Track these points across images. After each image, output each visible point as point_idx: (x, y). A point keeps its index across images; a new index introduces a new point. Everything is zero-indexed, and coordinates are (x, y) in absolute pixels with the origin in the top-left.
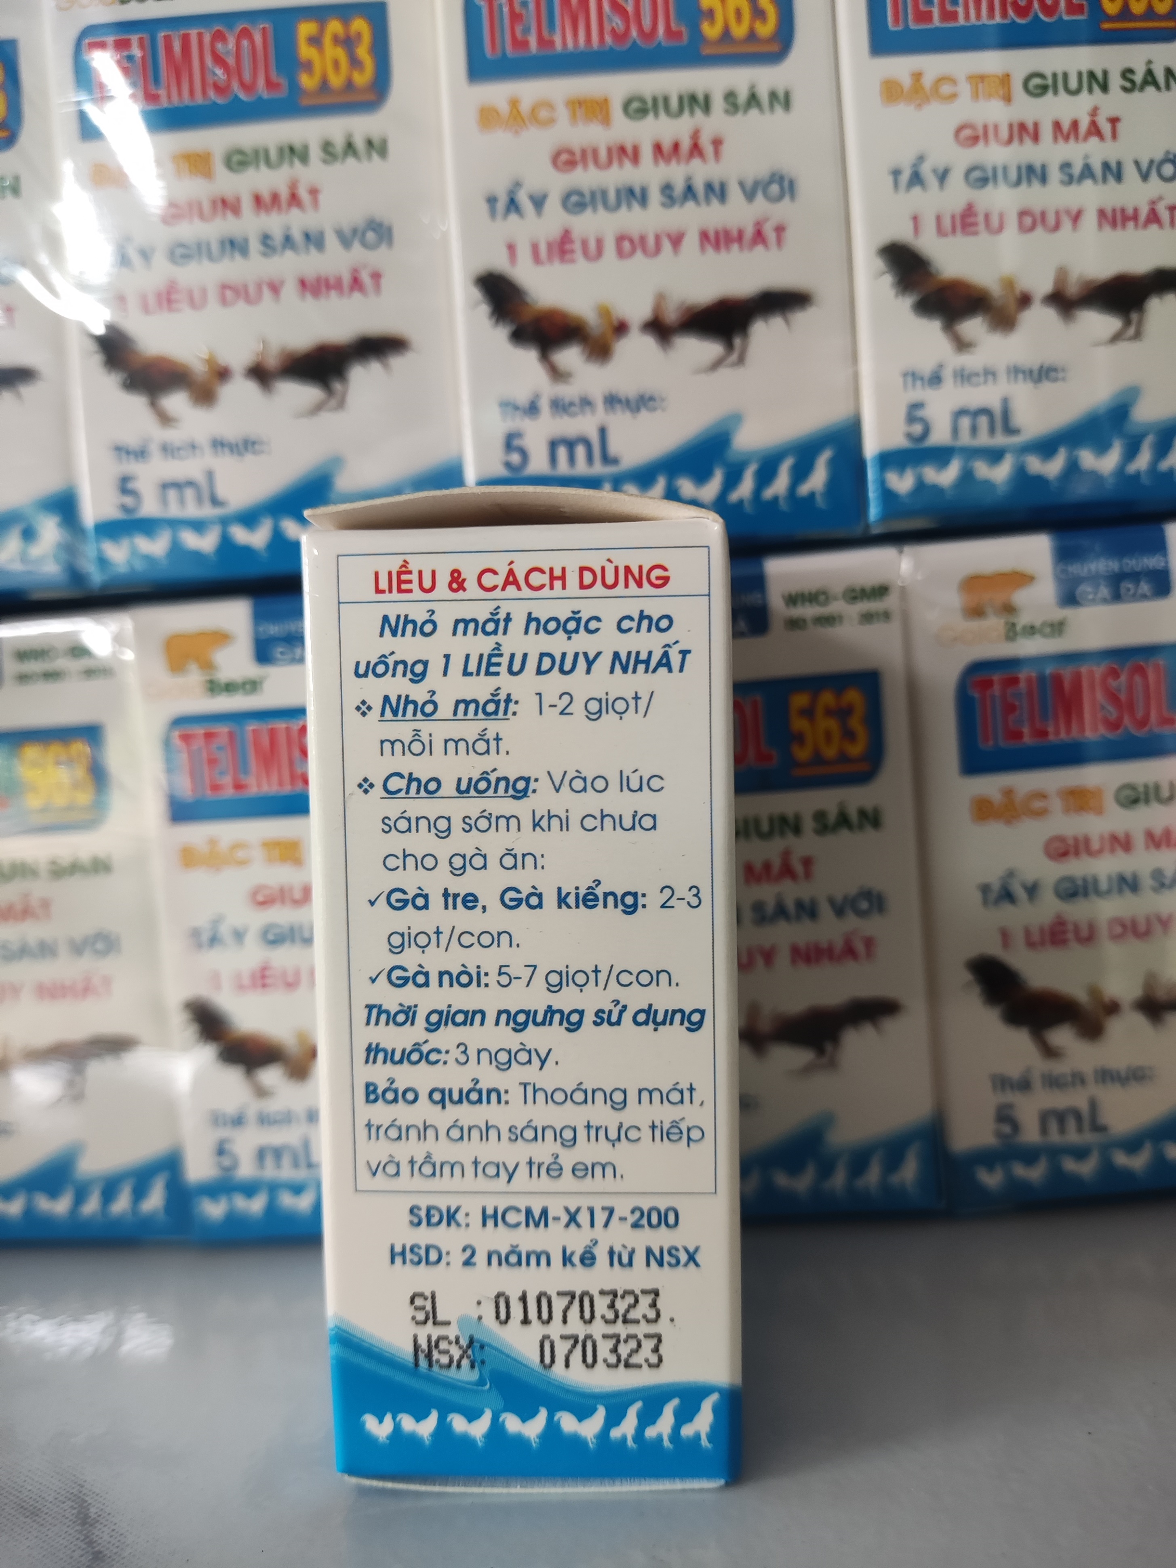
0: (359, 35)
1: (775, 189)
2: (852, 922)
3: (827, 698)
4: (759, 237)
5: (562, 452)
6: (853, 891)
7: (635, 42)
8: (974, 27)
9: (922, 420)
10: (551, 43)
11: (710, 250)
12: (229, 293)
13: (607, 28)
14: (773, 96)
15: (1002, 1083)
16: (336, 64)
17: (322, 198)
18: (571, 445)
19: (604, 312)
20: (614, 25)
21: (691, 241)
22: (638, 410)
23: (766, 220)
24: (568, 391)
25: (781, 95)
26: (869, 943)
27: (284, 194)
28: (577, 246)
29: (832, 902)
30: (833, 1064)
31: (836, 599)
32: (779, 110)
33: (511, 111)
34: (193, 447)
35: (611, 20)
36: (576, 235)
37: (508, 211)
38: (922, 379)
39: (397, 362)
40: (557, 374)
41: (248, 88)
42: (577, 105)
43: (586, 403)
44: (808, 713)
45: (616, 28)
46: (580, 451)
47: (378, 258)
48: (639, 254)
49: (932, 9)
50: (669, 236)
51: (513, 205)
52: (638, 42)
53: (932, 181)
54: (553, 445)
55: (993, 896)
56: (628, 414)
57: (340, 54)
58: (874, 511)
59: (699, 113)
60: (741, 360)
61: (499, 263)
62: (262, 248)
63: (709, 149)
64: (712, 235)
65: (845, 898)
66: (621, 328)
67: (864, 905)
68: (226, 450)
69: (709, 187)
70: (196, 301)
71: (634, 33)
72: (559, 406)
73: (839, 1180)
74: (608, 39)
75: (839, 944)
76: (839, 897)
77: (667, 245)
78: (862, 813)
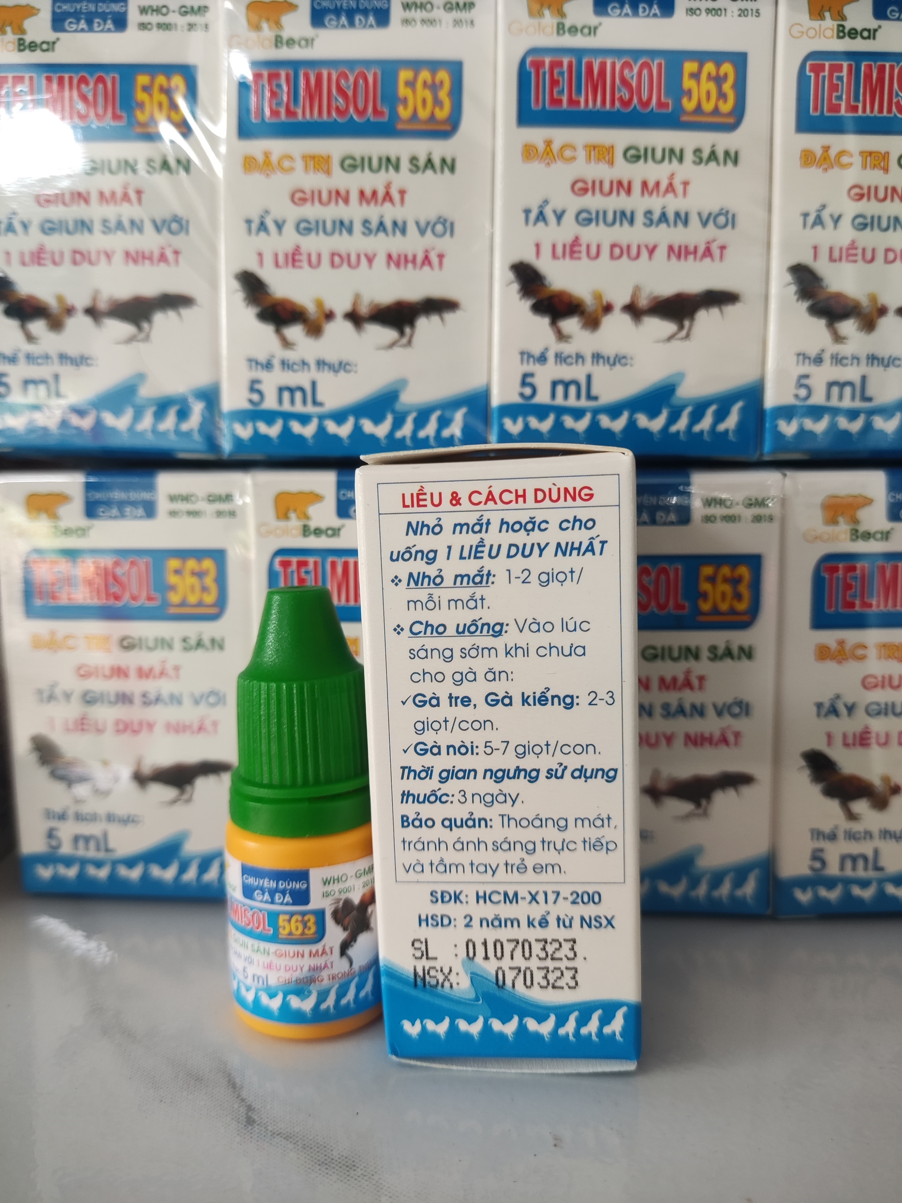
0: (442, 83)
1: (722, 220)
2: (727, 720)
3: (726, 571)
4: (708, 252)
5: (560, 389)
6: (730, 700)
7: (635, 107)
8: (868, 117)
9: (807, 387)
10: (578, 103)
11: (673, 258)
12: (337, 259)
13: (617, 96)
14: (727, 153)
15: (817, 834)
16: (424, 101)
17: (407, 197)
18: (567, 385)
19: (598, 296)
20: (622, 93)
21: (661, 252)
22: (614, 364)
23: (714, 240)
24: (567, 348)
25: (732, 154)
26: (737, 735)
27: (381, 193)
28: (584, 249)
29: (715, 706)
30: (705, 814)
31: (737, 504)
32: (730, 164)
33: (546, 149)
34: (304, 363)
35: (620, 90)
36: (584, 241)
37: (537, 220)
38: (809, 358)
39: (449, 316)
40: (561, 336)
41: (361, 113)
42: (592, 148)
43: (579, 357)
44: (712, 579)
45: (624, 97)
46: (572, 389)
47: (444, 244)
48: (625, 257)
49: (841, 103)
50: (647, 247)
51: (541, 217)
52: (638, 107)
53: (829, 222)
54: (554, 384)
55: (824, 711)
56: (607, 367)
57: (428, 95)
58: (767, 446)
59: (675, 161)
60: (688, 336)
61: (528, 256)
62: (362, 229)
63: (679, 188)
64: (676, 249)
65: (724, 704)
66: (608, 308)
67: (736, 710)
68: (326, 368)
69: (677, 215)
70: (314, 263)
71: (635, 100)
72: (560, 358)
73: (702, 890)
74: (617, 104)
75: (717, 734)
76: (720, 704)
77: (645, 253)
78: (741, 649)
